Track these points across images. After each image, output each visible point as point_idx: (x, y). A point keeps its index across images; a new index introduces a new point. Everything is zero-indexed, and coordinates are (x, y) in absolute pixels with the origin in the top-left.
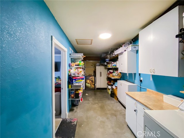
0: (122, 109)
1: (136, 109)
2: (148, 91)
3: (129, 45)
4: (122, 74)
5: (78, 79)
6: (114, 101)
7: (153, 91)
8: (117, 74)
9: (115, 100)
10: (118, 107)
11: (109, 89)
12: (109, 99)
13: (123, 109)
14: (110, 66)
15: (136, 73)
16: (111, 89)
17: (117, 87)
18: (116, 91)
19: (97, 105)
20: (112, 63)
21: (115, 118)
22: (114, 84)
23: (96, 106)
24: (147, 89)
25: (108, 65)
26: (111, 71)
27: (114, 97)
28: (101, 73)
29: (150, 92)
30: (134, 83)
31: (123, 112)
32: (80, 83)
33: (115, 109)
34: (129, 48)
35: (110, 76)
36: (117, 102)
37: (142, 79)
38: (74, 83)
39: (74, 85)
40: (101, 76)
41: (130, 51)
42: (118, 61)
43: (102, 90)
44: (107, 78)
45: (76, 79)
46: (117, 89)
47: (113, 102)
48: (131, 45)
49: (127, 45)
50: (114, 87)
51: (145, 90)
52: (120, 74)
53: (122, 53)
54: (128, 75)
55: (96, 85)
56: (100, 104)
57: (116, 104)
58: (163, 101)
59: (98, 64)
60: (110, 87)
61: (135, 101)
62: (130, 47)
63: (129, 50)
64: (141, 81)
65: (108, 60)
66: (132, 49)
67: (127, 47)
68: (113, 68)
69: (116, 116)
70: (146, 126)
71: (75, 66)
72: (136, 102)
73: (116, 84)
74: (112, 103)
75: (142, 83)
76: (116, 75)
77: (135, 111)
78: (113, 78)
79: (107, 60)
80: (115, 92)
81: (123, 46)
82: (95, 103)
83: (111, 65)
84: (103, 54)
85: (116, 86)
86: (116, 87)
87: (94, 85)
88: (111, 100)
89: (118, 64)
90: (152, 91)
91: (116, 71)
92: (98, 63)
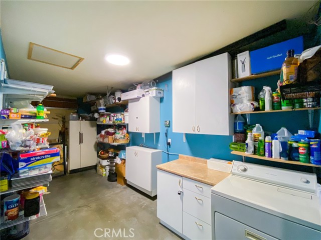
0: (138, 198)
1: (181, 190)
2: (181, 157)
3: (150, 87)
4: (131, 135)
5: (39, 158)
6: (118, 187)
7: (189, 156)
8: (123, 136)
9: (119, 185)
10: (132, 197)
11: (104, 167)
12: (108, 188)
13: (140, 197)
14: (105, 121)
15: (159, 133)
16: (107, 167)
17: (125, 160)
18: (123, 167)
19: (86, 209)
20: (110, 114)
21: (136, 220)
22: (116, 155)
23: (84, 213)
24: (180, 155)
25: (102, 119)
26: (111, 130)
27: (116, 181)
28: (81, 136)
29: (184, 158)
30: (156, 149)
31: (144, 203)
32: (46, 167)
33: (127, 203)
34: (150, 92)
35: (109, 140)
36: (124, 188)
37: (169, 141)
38: (21, 171)
39: (22, 176)
40: (81, 141)
41: (154, 97)
42: (127, 111)
43: (84, 172)
44: (95, 145)
45: (32, 159)
46: (124, 163)
47: (118, 191)
48: (155, 88)
49: (148, 87)
50: (118, 160)
51: (176, 157)
52: (128, 135)
53: (137, 99)
54: (143, 136)
55: (66, 163)
56: (94, 206)
57: (125, 192)
58: (207, 168)
59: (74, 115)
60: (105, 163)
61: (178, 179)
62: (153, 91)
63: (151, 95)
64: (169, 144)
65: (104, 109)
66: (156, 95)
67: (146, 90)
68: (115, 125)
69: (135, 216)
70: (216, 212)
71: (22, 118)
72: (180, 178)
73: (122, 155)
74: (117, 193)
75: (170, 147)
76: (122, 138)
77: (179, 194)
78: (115, 144)
79: (102, 109)
80: (120, 169)
81: (139, 87)
82: (79, 207)
83: (108, 118)
84: (88, 95)
85: (123, 157)
86: (122, 159)
87: (64, 163)
88: (113, 188)
89: (126, 117)
90: (187, 157)
91: (119, 129)
92: (74, 113)
